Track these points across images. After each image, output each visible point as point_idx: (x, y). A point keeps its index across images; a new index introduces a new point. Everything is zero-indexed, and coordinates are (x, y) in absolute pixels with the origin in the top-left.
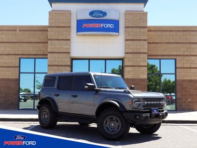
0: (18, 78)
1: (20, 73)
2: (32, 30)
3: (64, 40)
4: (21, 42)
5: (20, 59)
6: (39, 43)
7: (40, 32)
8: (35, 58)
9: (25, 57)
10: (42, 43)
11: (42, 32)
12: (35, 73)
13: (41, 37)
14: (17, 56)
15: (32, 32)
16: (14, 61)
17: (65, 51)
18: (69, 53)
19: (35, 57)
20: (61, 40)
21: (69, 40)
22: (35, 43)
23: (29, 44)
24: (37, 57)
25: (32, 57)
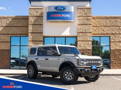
0: (10, 49)
1: (11, 46)
2: (18, 19)
3: (39, 25)
4: (11, 27)
5: (11, 37)
6: (23, 27)
7: (23, 20)
8: (20, 37)
9: (14, 35)
10: (25, 27)
11: (25, 20)
12: (20, 46)
13: (24, 23)
14: (9, 35)
15: (19, 20)
16: (7, 38)
17: (39, 32)
18: (42, 33)
19: (20, 35)
20: (37, 25)
21: (42, 25)
22: (20, 27)
23: (16, 28)
24: (22, 35)
25: (18, 35)
